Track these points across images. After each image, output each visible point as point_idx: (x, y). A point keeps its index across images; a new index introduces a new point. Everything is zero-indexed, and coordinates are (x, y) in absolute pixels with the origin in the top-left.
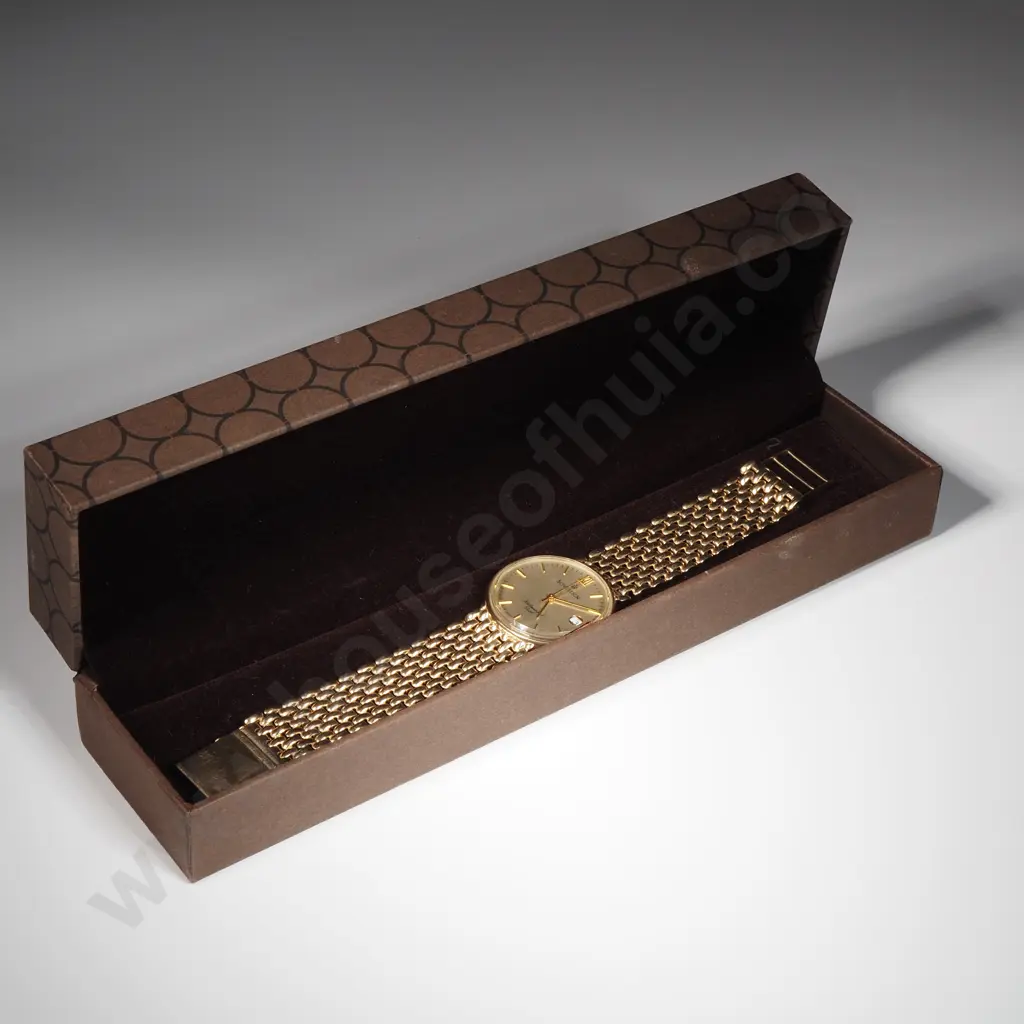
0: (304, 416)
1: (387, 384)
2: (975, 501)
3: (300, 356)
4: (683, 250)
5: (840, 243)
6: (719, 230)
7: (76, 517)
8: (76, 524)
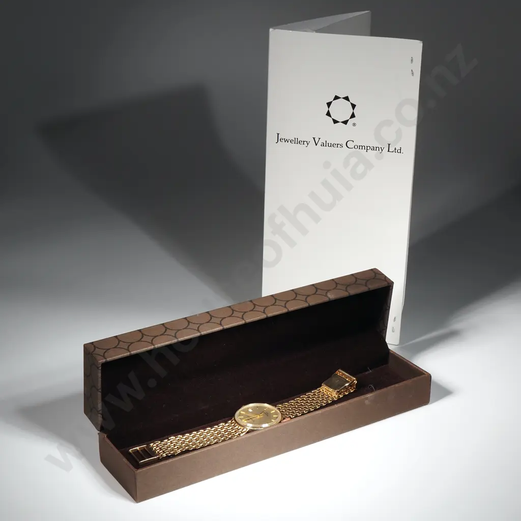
0: (184, 337)
1: (214, 328)
2: (446, 392)
3: (185, 320)
4: (328, 291)
5: (391, 291)
6: (342, 285)
7: (100, 365)
8: (100, 368)
